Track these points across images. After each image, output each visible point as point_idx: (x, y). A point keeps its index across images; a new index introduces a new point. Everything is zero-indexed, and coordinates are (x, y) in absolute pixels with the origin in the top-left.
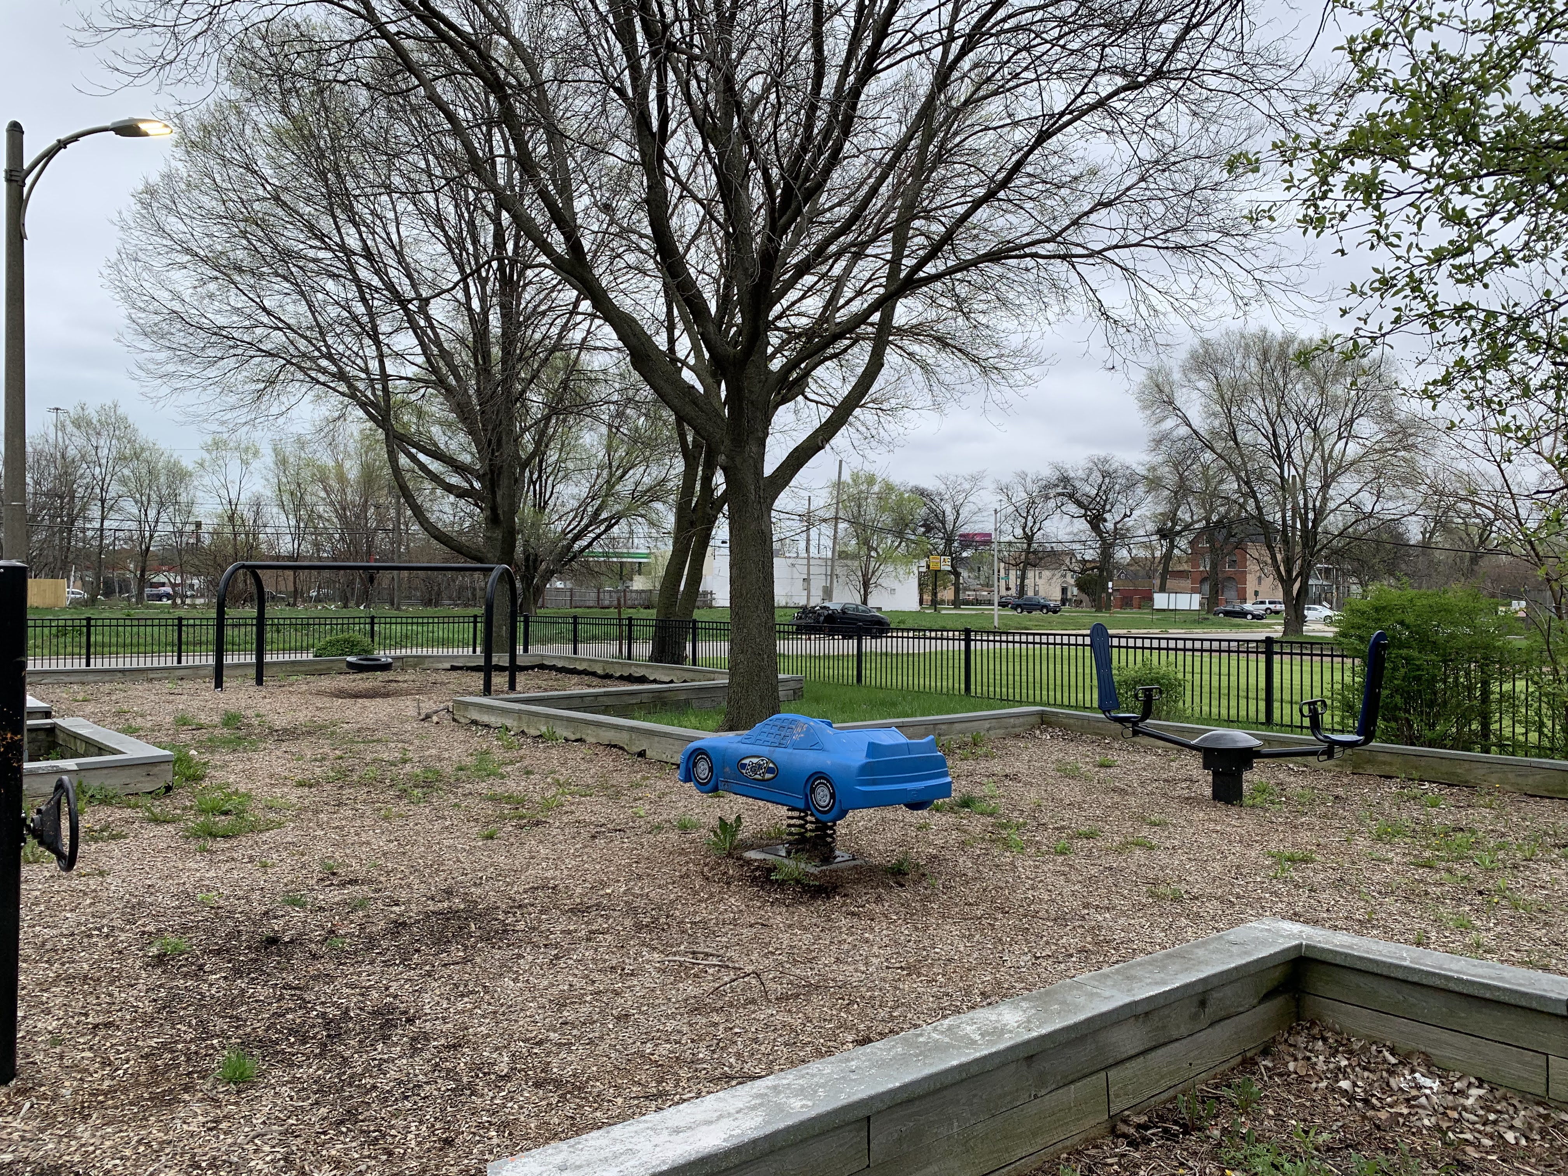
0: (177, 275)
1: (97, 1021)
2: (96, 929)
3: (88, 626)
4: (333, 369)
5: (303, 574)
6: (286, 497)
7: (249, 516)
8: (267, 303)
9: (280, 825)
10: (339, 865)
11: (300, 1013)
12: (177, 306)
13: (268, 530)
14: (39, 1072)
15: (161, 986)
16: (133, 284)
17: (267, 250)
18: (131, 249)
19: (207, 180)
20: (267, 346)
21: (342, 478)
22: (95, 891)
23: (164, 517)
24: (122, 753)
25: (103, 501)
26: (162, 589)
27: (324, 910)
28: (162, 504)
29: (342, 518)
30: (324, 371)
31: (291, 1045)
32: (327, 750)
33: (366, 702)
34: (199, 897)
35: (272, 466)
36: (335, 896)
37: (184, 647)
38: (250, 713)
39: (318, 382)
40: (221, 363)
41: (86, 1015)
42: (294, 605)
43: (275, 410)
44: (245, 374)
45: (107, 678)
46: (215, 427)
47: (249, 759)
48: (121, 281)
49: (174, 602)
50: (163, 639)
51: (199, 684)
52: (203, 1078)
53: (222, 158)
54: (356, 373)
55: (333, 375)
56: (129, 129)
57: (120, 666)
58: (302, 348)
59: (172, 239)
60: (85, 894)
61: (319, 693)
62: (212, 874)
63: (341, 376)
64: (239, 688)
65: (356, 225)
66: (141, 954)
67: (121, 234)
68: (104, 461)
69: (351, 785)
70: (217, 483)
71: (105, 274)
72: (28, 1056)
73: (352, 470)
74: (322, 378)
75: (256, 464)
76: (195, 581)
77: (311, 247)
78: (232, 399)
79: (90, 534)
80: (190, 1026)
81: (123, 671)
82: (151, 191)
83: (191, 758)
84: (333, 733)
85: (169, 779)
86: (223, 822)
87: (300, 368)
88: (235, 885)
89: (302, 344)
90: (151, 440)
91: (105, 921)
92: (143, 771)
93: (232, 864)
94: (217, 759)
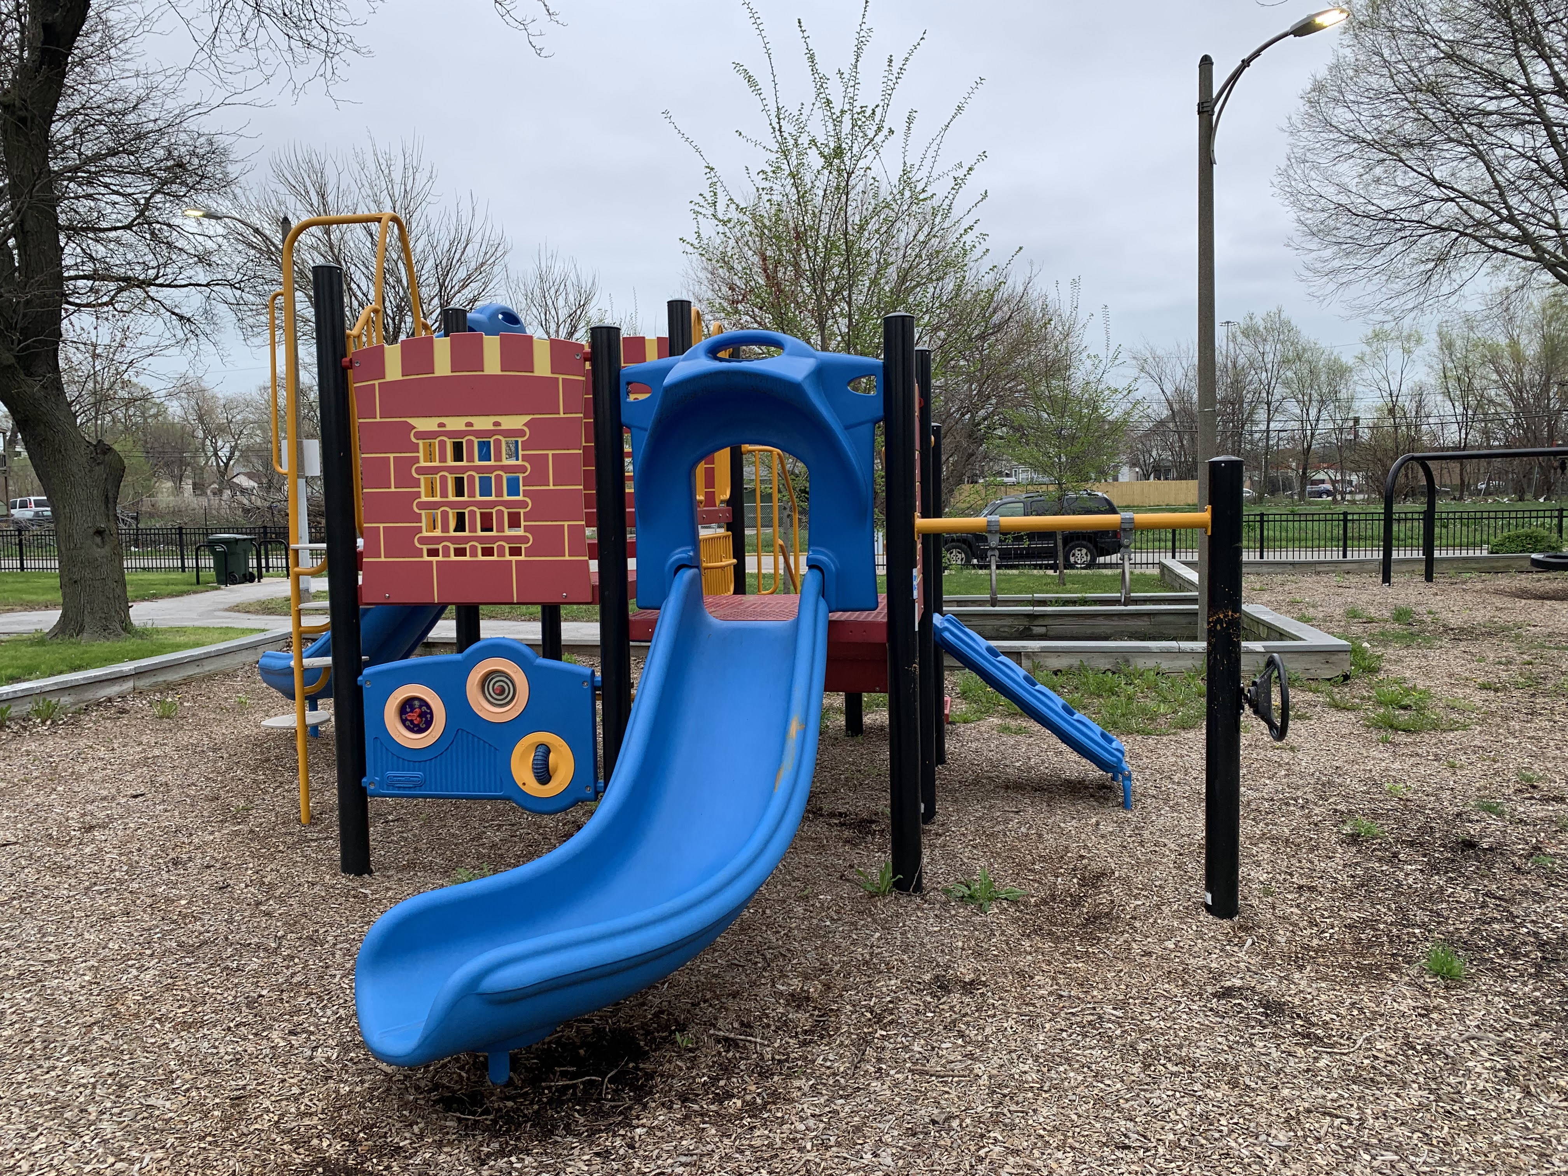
0: (1343, 167)
1: (1301, 883)
2: (1292, 799)
3: (1262, 522)
4: (1515, 232)
5: (1473, 464)
6: (1452, 384)
7: (1410, 406)
8: (1437, 175)
9: (1465, 727)
10: (1540, 778)
11: (1508, 925)
12: (1343, 199)
13: (1431, 420)
14: (1256, 915)
15: (1357, 864)
16: (1302, 186)
17: (1437, 116)
18: (1299, 152)
19: (1376, 58)
20: (1437, 221)
21: (1517, 357)
22: (1288, 764)
23: (1324, 415)
24: (1301, 639)
25: (1269, 404)
26: (1323, 486)
27: (1526, 824)
28: (1322, 402)
29: (1517, 401)
30: (1503, 237)
31: (1500, 956)
32: (1512, 653)
33: (1557, 605)
34: (1387, 786)
35: (1436, 351)
36: (1538, 811)
37: (1349, 542)
38: (1419, 609)
39: (1496, 249)
40: (1388, 249)
41: (1291, 875)
42: (1461, 498)
43: (1446, 289)
44: (1413, 255)
45: (1280, 570)
46: (1380, 317)
47: (1425, 656)
48: (1291, 186)
49: (1335, 499)
50: (1328, 535)
51: (1365, 579)
52: (1408, 963)
53: (1391, 29)
54: (1543, 231)
55: (1515, 239)
56: (1305, 28)
57: (1290, 559)
58: (1477, 216)
59: (1339, 131)
60: (1280, 765)
61: (1497, 592)
62: (1397, 765)
63: (1526, 238)
64: (1407, 583)
65: (1546, 58)
66: (1335, 829)
67: (1290, 140)
68: (1270, 366)
69: (1545, 694)
70: (1378, 376)
71: (1275, 183)
72: (1246, 899)
73: (1531, 347)
74: (1501, 245)
75: (1419, 352)
76: (1354, 478)
77: (1491, 98)
78: (1398, 285)
79: (1257, 436)
80: (1390, 909)
81: (1293, 564)
82: (1319, 88)
83: (1365, 650)
84: (1518, 636)
85: (1347, 668)
86: (1404, 716)
87: (1476, 238)
88: (1422, 780)
89: (1478, 211)
90: (1312, 340)
91: (1299, 793)
92: (1320, 658)
93: (1417, 760)
94: (1390, 652)
